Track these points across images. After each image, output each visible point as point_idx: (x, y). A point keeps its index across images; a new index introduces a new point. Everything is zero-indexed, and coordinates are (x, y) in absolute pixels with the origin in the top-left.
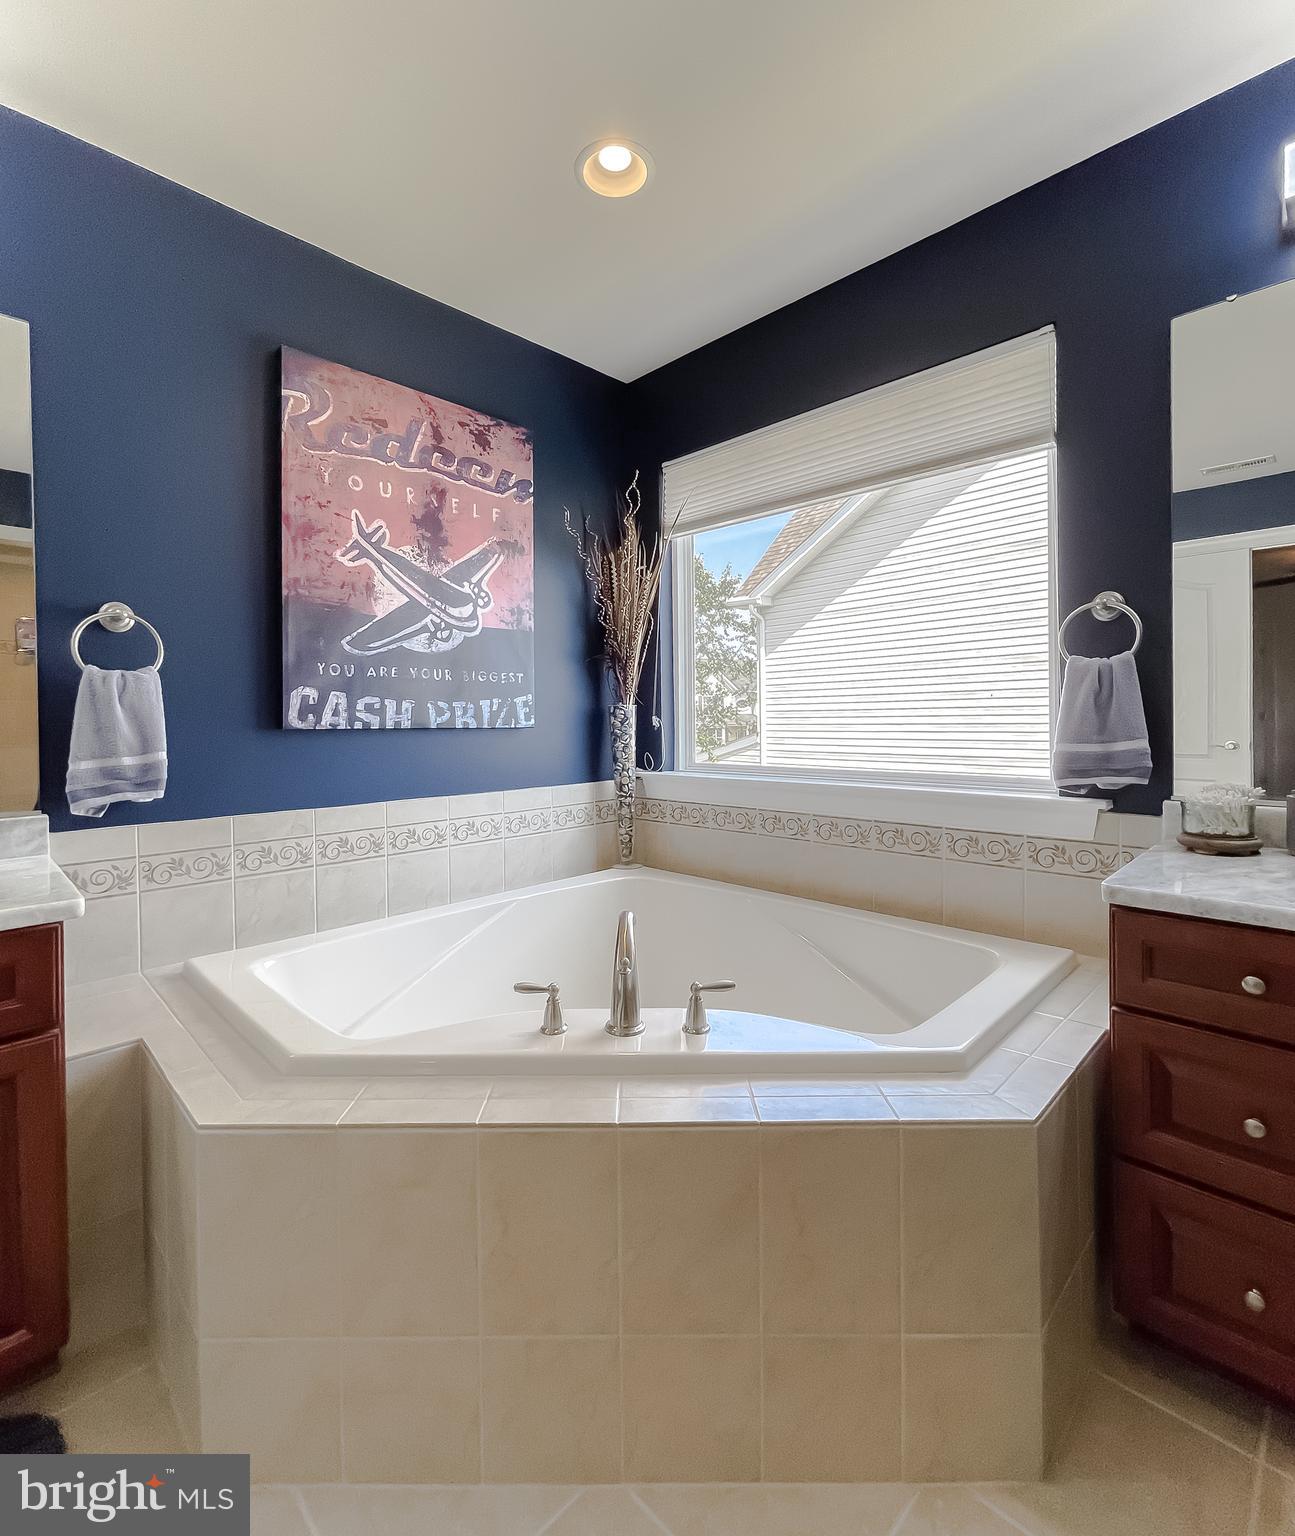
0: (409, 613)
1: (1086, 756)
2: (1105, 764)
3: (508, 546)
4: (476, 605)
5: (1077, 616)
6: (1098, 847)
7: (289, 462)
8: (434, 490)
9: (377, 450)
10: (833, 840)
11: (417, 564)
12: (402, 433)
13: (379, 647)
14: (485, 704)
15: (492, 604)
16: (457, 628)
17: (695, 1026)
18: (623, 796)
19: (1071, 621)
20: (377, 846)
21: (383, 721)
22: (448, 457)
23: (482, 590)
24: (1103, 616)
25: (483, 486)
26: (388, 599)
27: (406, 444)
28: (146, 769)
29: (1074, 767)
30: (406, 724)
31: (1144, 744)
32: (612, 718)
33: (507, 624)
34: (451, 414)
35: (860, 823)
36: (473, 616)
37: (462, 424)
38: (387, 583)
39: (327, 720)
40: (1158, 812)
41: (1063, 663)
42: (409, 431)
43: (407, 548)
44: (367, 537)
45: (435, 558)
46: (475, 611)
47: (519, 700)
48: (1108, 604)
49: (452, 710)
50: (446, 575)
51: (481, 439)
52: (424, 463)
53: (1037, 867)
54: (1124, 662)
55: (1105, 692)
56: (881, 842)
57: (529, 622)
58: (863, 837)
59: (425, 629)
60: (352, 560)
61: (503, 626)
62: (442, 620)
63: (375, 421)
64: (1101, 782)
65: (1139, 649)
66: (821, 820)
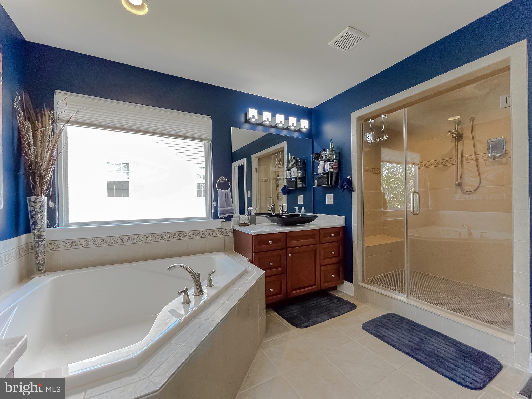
1: (224, 210)
2: (227, 212)
24: (221, 181)
31: (233, 208)
48: (222, 179)
54: (228, 191)
55: (227, 197)
58: (163, 238)
64: (226, 216)
65: (230, 189)
66: (148, 235)
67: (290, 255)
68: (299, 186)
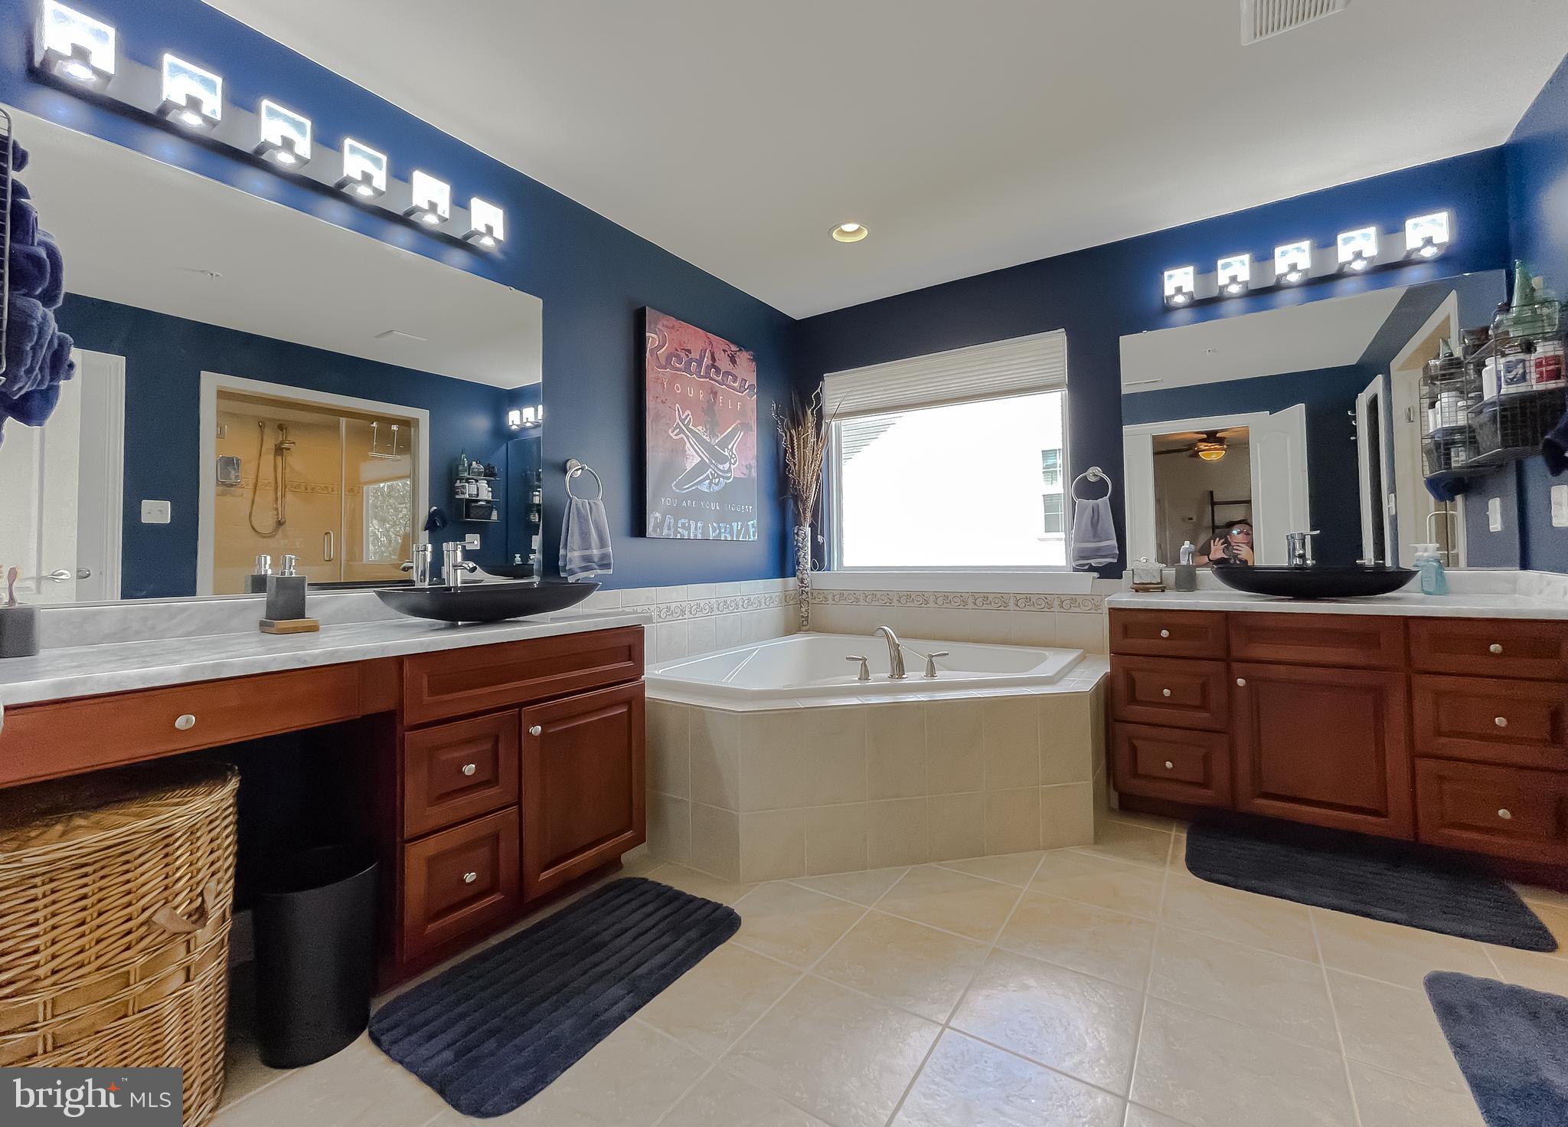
0: (701, 467)
1: (1087, 549)
2: (1096, 553)
3: (745, 426)
4: (730, 463)
5: (1080, 480)
6: (1093, 597)
7: (650, 376)
8: (712, 392)
9: (687, 369)
10: (946, 605)
11: (704, 437)
12: (698, 358)
13: (688, 488)
14: (734, 525)
15: (737, 463)
16: (722, 477)
17: (931, 672)
18: (803, 587)
19: (1077, 482)
20: (683, 612)
21: (689, 535)
22: (718, 371)
23: (733, 453)
24: (1092, 479)
25: (734, 389)
26: (693, 460)
27: (700, 365)
28: (604, 556)
29: (1082, 555)
30: (699, 537)
31: (1114, 542)
32: (796, 536)
33: (745, 475)
34: (720, 343)
35: (962, 594)
36: (729, 470)
37: (724, 351)
38: (691, 449)
39: (665, 532)
40: (1120, 577)
41: (1074, 504)
42: (700, 356)
43: (700, 428)
44: (683, 421)
45: (713, 434)
46: (730, 467)
47: (750, 523)
48: (1094, 473)
49: (719, 528)
50: (717, 444)
51: (733, 361)
52: (707, 376)
53: (1063, 610)
54: (1104, 502)
55: (1096, 517)
56: (975, 604)
57: (754, 474)
58: (964, 603)
59: (707, 477)
60: (676, 435)
61: (743, 476)
62: (715, 472)
63: (686, 350)
64: (1094, 562)
65: (1110, 496)
66: (938, 595)
67: (1241, 682)
68: (1458, 461)
